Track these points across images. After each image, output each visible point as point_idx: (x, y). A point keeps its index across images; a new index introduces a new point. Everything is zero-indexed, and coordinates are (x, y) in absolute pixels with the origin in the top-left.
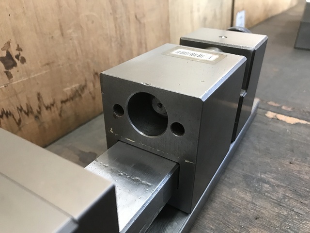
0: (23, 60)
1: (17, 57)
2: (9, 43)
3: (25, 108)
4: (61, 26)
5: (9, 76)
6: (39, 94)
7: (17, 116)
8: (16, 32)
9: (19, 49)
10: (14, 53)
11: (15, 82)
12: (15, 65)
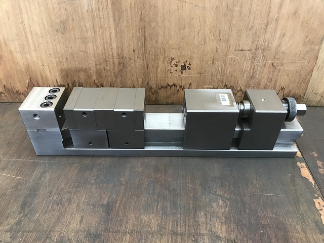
0: (190, 69)
1: (188, 67)
2: (186, 61)
3: (182, 86)
4: (213, 59)
5: (182, 73)
6: (191, 83)
7: (178, 88)
8: (191, 58)
9: (190, 64)
10: (187, 65)
11: (183, 75)
12: (186, 69)
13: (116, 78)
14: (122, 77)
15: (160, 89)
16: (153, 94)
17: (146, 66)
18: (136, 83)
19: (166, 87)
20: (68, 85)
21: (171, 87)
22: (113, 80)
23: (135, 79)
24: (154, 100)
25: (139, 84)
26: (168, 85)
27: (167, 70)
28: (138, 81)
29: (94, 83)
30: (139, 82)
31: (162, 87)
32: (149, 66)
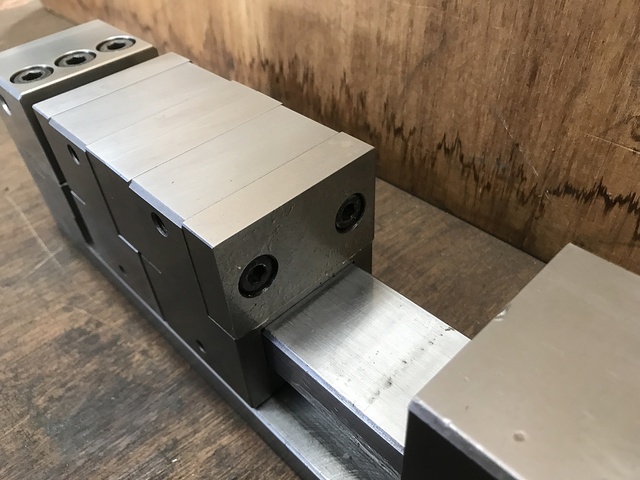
13: (407, 87)
14: (426, 87)
15: (556, 193)
16: (522, 200)
17: (528, 66)
18: (471, 129)
19: (588, 197)
20: (281, 68)
21: (609, 204)
22: (395, 90)
23: (470, 113)
24: (518, 225)
25: (481, 141)
26: (602, 191)
27: (617, 118)
28: (478, 125)
29: (343, 81)
30: (482, 131)
31: (569, 190)
32: (543, 70)
